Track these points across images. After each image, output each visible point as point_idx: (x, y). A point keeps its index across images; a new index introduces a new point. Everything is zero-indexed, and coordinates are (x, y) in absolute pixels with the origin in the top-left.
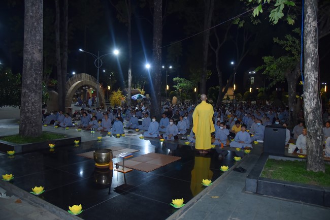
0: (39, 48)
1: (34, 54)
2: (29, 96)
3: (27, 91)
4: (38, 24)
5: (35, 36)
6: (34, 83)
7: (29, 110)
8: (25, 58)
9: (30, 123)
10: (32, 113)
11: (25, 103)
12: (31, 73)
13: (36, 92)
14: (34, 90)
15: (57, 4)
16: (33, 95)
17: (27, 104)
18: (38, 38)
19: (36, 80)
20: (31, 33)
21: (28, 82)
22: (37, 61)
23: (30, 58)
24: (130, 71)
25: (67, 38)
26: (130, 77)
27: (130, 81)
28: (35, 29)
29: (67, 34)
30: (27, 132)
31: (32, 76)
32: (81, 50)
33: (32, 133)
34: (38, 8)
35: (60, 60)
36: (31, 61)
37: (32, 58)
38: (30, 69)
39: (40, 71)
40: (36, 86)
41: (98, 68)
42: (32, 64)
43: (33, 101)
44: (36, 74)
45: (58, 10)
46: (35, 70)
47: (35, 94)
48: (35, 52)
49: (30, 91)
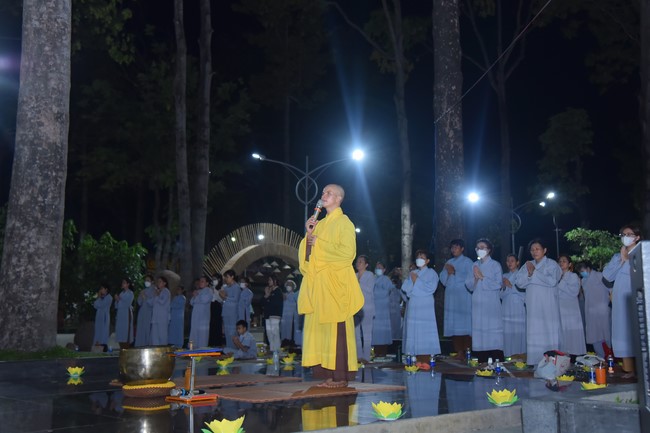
0: (55, 109)
1: (41, 124)
2: (22, 238)
3: (18, 224)
4: (55, 47)
5: (46, 79)
6: (37, 202)
7: (18, 277)
8: (18, 139)
9: (20, 312)
10: (26, 283)
11: (9, 256)
12: (30, 175)
13: (41, 227)
14: (36, 221)
15: (179, 31)
16: (33, 233)
17: (14, 260)
18: (53, 83)
19: (44, 194)
20: (35, 71)
21: (22, 201)
22: (49, 145)
23: (31, 137)
24: (406, 211)
25: (207, 119)
26: (407, 228)
27: (406, 241)
28: (46, 62)
29: (208, 109)
30: (7, 336)
31: (32, 184)
32: (256, 156)
33: (19, 341)
34: (55, 9)
35: (185, 180)
36: (32, 143)
37: (37, 137)
38: (29, 165)
39: (57, 171)
40: (43, 209)
41: (307, 203)
42: (34, 153)
43: (32, 250)
44: (46, 177)
45: (182, 45)
46: (40, 167)
47: (39, 233)
48: (43, 120)
49: (26, 223)
